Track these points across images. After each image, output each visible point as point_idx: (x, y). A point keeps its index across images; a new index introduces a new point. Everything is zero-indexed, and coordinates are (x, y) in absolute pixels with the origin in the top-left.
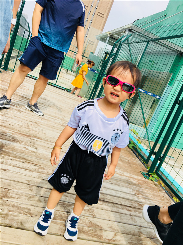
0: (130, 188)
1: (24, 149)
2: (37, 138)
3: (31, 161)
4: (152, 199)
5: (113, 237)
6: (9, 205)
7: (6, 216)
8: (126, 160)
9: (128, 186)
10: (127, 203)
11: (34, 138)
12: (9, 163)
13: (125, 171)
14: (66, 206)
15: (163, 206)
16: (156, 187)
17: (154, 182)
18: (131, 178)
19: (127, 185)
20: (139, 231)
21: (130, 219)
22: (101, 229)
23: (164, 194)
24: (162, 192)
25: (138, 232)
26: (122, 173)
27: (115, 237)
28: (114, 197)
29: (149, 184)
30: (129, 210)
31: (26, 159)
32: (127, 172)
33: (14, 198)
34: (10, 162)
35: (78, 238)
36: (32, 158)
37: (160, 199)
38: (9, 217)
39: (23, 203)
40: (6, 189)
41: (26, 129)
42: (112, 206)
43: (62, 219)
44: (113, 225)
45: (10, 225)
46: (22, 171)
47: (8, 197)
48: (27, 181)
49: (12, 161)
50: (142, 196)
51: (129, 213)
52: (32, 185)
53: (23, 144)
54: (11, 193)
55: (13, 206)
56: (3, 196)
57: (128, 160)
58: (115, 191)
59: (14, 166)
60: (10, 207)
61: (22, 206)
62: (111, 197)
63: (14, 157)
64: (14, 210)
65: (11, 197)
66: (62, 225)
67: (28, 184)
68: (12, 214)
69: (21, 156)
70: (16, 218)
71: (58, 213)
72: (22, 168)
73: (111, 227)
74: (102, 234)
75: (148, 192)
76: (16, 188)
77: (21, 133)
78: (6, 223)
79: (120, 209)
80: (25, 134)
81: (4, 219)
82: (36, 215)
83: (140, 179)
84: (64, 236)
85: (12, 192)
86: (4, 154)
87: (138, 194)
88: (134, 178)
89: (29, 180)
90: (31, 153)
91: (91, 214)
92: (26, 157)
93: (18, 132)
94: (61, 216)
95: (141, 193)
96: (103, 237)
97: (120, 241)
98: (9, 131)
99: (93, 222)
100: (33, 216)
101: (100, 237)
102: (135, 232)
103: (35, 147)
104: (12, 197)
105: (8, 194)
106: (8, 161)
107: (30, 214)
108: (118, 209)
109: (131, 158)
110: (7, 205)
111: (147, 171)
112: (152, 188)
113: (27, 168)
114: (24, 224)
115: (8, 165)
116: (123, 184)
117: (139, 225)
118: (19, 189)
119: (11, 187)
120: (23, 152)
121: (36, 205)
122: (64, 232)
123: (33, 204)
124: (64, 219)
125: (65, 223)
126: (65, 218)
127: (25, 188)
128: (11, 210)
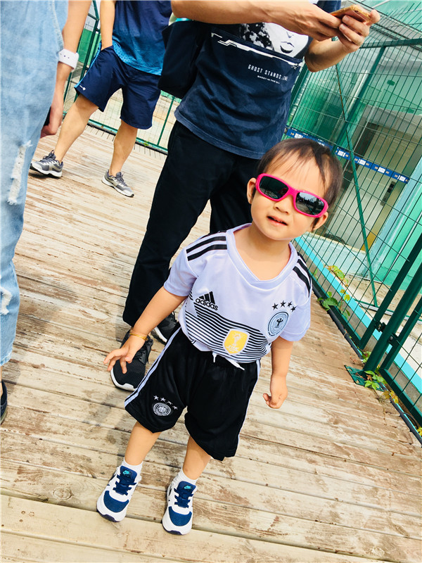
0: (318, 407)
1: (80, 316)
2: (111, 287)
3: (96, 345)
4: (368, 433)
5: (272, 526)
6: (43, 451)
7: (37, 475)
8: (314, 339)
9: (314, 403)
10: (309, 444)
11: (103, 288)
12: (46, 350)
13: (308, 366)
14: (169, 452)
15: (392, 450)
16: (380, 405)
17: (377, 391)
18: (322, 381)
19: (311, 399)
20: (331, 512)
21: (314, 482)
22: (246, 508)
23: (396, 421)
24: (393, 417)
25: (329, 514)
26: (302, 371)
27: (276, 525)
28: (279, 429)
29: (364, 398)
30: (312, 462)
31: (84, 340)
32: (314, 367)
33: (55, 433)
34: (48, 347)
35: (194, 527)
36: (98, 336)
37: (387, 435)
38: (44, 479)
39: (76, 444)
40: (39, 411)
41: (86, 265)
42: (274, 451)
43: (159, 481)
44: (273, 496)
45: (46, 497)
46: (75, 368)
47: (42, 431)
48: (85, 392)
49: (53, 344)
50: (344, 426)
51: (310, 467)
52: (97, 401)
53: (79, 302)
54: (49, 421)
55: (54, 453)
56: (31, 430)
57: (319, 339)
58: (282, 416)
59: (56, 357)
60: (46, 455)
61: (73, 451)
62: (273, 428)
63: (56, 335)
64: (56, 461)
65: (49, 431)
66: (158, 497)
67: (88, 401)
68: (50, 471)
69: (73, 332)
70: (59, 480)
71: (152, 469)
72: (75, 363)
73: (268, 502)
74: (247, 519)
75: (361, 418)
76: (62, 409)
77: (76, 275)
78: (36, 491)
79: (292, 457)
80: (85, 277)
81: (32, 482)
82: (103, 473)
83: (342, 386)
84: (161, 522)
85: (51, 419)
86: (36, 328)
87: (336, 423)
88: (329, 383)
89: (90, 390)
90: (96, 325)
91: (225, 470)
92: (84, 336)
93: (67, 273)
94: (158, 474)
95: (343, 419)
96: (248, 526)
97: (286, 534)
98: (47, 271)
99: (228, 489)
100: (96, 475)
101: (242, 524)
102: (322, 513)
103: (105, 309)
104: (52, 432)
105: (42, 424)
106: (44, 345)
107: (91, 470)
108: (287, 458)
109: (327, 333)
110: (39, 450)
111: (360, 365)
112: (369, 407)
113: (85, 361)
114: (76, 495)
115: (44, 355)
116: (302, 397)
117: (333, 498)
118: (67, 412)
119: (50, 407)
120: (77, 323)
121: (104, 450)
122: (163, 512)
123: (96, 448)
124: (163, 482)
125: (166, 491)
126: (167, 479)
127: (80, 409)
128: (49, 461)
